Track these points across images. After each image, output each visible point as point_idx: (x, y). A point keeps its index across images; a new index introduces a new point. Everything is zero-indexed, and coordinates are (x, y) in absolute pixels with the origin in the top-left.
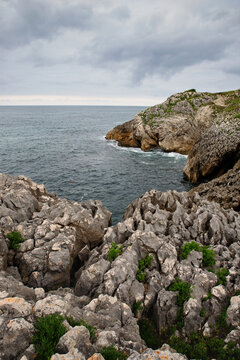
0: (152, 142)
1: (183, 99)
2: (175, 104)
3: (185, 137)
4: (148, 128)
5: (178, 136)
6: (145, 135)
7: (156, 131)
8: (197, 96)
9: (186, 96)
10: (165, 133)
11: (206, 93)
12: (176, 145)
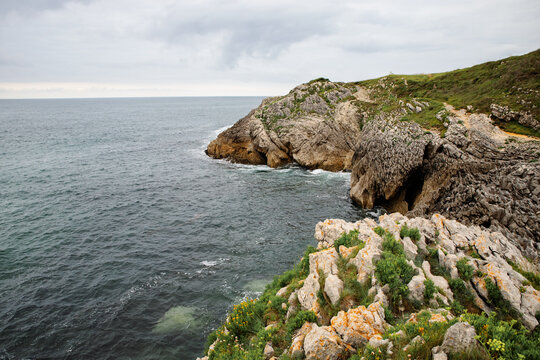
0: (282, 155)
1: (312, 93)
2: (303, 100)
3: (328, 147)
4: (274, 135)
5: (319, 144)
6: (272, 146)
7: (286, 140)
8: (329, 88)
9: (315, 89)
10: (299, 141)
11: (340, 84)
12: (318, 157)
